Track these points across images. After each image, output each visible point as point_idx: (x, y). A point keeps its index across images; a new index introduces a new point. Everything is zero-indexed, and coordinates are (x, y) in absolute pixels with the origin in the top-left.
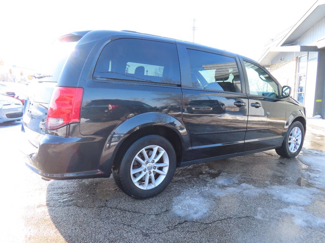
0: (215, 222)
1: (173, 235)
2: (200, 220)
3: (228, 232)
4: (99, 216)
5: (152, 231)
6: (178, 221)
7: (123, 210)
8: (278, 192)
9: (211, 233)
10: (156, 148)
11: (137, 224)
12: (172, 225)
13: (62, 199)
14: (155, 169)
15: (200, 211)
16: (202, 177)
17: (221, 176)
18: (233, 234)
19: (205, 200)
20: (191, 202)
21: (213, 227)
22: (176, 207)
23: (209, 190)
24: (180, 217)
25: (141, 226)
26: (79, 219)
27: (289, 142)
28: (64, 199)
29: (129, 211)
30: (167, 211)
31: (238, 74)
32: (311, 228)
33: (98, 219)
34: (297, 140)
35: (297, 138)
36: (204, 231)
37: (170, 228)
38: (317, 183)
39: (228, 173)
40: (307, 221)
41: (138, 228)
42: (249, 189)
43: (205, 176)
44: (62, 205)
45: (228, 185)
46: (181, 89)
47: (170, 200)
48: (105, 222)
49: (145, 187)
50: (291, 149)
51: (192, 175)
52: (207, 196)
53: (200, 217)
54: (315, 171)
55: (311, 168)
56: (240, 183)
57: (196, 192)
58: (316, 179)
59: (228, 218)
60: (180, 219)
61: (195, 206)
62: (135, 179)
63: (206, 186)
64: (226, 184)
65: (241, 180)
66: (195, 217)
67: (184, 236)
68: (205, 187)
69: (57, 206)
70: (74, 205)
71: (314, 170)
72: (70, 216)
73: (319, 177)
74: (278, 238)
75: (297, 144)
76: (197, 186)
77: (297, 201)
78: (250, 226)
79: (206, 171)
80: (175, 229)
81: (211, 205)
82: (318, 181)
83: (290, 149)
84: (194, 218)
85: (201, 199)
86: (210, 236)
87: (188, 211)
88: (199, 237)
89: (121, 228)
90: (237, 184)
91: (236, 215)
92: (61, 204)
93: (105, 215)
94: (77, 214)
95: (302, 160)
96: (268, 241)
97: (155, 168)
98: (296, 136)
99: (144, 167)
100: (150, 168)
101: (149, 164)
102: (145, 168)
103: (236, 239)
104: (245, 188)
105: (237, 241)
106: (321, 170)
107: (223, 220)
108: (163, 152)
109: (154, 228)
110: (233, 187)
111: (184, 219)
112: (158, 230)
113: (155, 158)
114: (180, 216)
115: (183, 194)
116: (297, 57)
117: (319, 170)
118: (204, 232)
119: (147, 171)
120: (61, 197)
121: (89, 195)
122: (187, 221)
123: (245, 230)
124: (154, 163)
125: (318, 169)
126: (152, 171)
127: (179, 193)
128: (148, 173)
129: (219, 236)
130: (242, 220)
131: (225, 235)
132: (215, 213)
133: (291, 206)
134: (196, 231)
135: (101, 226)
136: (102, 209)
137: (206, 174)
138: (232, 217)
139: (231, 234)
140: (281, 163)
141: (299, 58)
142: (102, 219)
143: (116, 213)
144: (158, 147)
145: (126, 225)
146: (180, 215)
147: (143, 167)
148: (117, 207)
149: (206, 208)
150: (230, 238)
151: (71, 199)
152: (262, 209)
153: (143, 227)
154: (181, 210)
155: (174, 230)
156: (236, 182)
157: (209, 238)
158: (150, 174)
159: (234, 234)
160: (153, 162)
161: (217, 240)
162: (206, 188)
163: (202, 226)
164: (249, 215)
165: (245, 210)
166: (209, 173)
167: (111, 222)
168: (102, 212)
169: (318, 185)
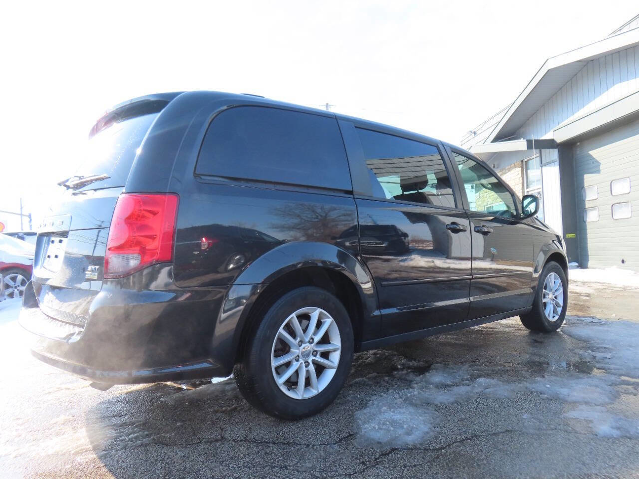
0: (449, 445)
1: (378, 476)
2: (421, 444)
3: (483, 460)
4: (214, 456)
5: (333, 473)
6: (378, 451)
7: (261, 442)
8: (548, 386)
9: (450, 465)
10: (315, 313)
11: (299, 464)
12: (368, 457)
13: (126, 436)
14: (315, 356)
15: (415, 429)
16: (397, 374)
17: (434, 369)
18: (491, 461)
19: (420, 411)
20: (392, 416)
21: (450, 454)
22: (368, 426)
23: (419, 393)
24: (379, 443)
25: (308, 466)
26: (175, 467)
27: (544, 301)
28: (131, 434)
29: (274, 443)
30: (350, 435)
31: (445, 174)
32: (630, 438)
33: (214, 463)
34: (556, 297)
35: (556, 294)
36: (434, 462)
37: (368, 463)
38: (612, 366)
39: (445, 364)
40: (618, 428)
41: (304, 469)
42: (494, 386)
43: (403, 372)
44: (129, 445)
45: (453, 383)
46: (354, 198)
47: (350, 418)
48: (231, 466)
49: (300, 394)
50: (549, 315)
51: (378, 373)
52: (420, 405)
53: (419, 439)
54: (601, 349)
55: (592, 345)
56: (473, 378)
57: (396, 399)
58: (606, 360)
59: (473, 437)
60: (382, 447)
61: (404, 422)
62: (280, 378)
63: (413, 388)
64: (449, 383)
65: (474, 373)
66: (410, 440)
67: (399, 475)
68: (411, 390)
69: (119, 447)
70: (156, 443)
71: (598, 348)
72: (152, 462)
73: (613, 357)
74: (577, 461)
75: (557, 305)
76: (395, 390)
77: (590, 398)
78: (518, 445)
79: (403, 365)
80: (378, 464)
81: (433, 418)
82: (612, 364)
83: (547, 315)
84: (409, 443)
85: (411, 409)
86: (450, 470)
87: (393, 431)
88: (430, 473)
89: (269, 473)
90: (467, 379)
91: (487, 431)
92: (127, 443)
93: (228, 455)
94: (166, 458)
95: (571, 334)
96: (561, 467)
97: (315, 353)
98: (554, 291)
99: (295, 351)
100: (306, 355)
101: (303, 345)
102: (297, 355)
103: (501, 470)
104: (486, 385)
105: (505, 473)
106: (611, 347)
107: (464, 440)
108: (329, 321)
109: (335, 466)
110: (463, 385)
111: (389, 447)
112: (345, 469)
113: (315, 333)
114: (380, 441)
115: (373, 404)
116: (522, 161)
117: (608, 346)
118: (435, 464)
119: (301, 361)
120: (122, 432)
121: (182, 424)
122: (397, 449)
123: (513, 454)
124: (313, 345)
125: (604, 346)
126: (310, 361)
127: (364, 404)
128: (304, 365)
129: (466, 468)
130: (500, 436)
131: (478, 465)
132: (446, 431)
133: (581, 407)
134: (421, 465)
135: (225, 473)
136: (218, 444)
137: (404, 368)
138: (478, 433)
139: (488, 462)
140: (536, 341)
141: (526, 162)
142: (223, 461)
143: (248, 448)
144: (319, 310)
145: (277, 467)
146: (379, 439)
147: (294, 353)
148: (247, 439)
149: (426, 423)
150: (490, 469)
151: (145, 433)
152: (529, 415)
153: (314, 468)
154: (378, 431)
155: (377, 466)
156: (465, 377)
157: (450, 473)
158: (306, 367)
159: (494, 462)
160: (311, 341)
161: (465, 475)
162: (414, 391)
163: (429, 454)
164: (510, 428)
165: (501, 421)
166: (409, 368)
167: (243, 466)
168: (219, 449)
169: (615, 369)
